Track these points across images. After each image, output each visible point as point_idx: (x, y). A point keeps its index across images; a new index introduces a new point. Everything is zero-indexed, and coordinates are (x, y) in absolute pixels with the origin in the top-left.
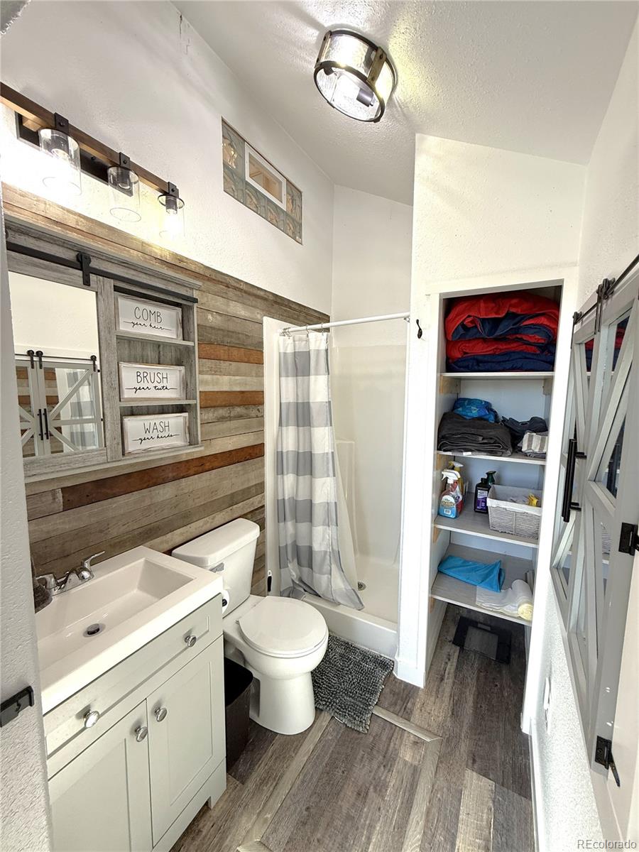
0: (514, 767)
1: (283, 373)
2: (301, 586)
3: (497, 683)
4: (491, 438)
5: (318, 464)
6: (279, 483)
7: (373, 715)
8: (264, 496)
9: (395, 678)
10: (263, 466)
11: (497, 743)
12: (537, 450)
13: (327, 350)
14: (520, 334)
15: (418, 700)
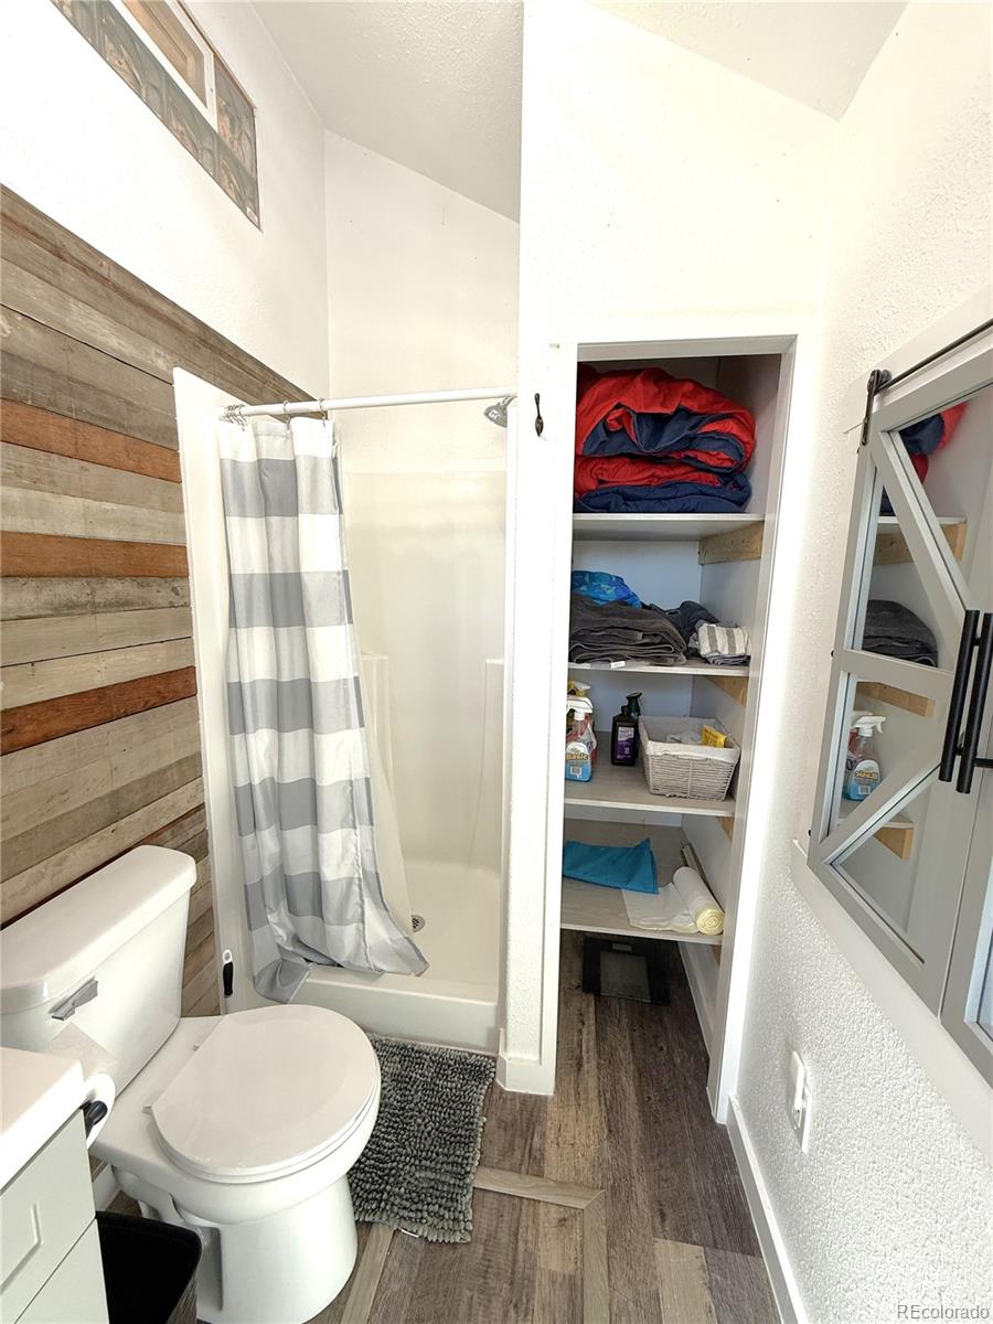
0: (721, 1196)
1: (233, 507)
2: (297, 955)
3: (662, 1044)
4: (655, 635)
5: (326, 705)
6: (237, 752)
7: (478, 1193)
8: (202, 783)
9: (502, 1091)
10: (195, 717)
11: (687, 1160)
12: (726, 652)
13: (335, 461)
14: (694, 449)
15: (549, 1124)
